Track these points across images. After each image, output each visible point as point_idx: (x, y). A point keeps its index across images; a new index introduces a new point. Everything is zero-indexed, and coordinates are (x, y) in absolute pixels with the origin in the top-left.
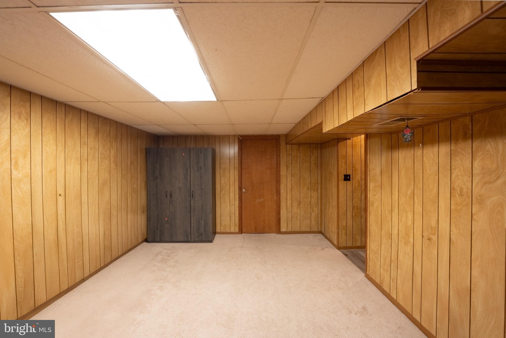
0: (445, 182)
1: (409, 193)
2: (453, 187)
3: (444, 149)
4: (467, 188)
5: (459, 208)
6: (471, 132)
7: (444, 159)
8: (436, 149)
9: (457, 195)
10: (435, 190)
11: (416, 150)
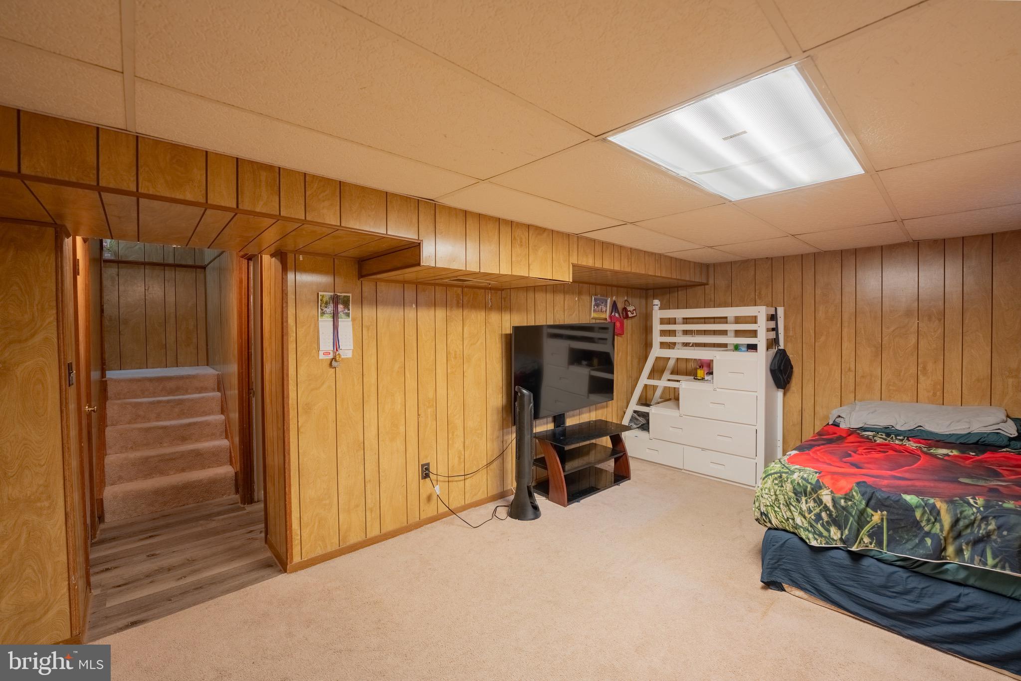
0: (441, 347)
1: (397, 366)
2: (449, 351)
3: (441, 313)
4: (460, 351)
5: (454, 370)
6: (462, 301)
7: (440, 324)
8: (432, 312)
9: (452, 359)
10: (433, 357)
11: (407, 310)
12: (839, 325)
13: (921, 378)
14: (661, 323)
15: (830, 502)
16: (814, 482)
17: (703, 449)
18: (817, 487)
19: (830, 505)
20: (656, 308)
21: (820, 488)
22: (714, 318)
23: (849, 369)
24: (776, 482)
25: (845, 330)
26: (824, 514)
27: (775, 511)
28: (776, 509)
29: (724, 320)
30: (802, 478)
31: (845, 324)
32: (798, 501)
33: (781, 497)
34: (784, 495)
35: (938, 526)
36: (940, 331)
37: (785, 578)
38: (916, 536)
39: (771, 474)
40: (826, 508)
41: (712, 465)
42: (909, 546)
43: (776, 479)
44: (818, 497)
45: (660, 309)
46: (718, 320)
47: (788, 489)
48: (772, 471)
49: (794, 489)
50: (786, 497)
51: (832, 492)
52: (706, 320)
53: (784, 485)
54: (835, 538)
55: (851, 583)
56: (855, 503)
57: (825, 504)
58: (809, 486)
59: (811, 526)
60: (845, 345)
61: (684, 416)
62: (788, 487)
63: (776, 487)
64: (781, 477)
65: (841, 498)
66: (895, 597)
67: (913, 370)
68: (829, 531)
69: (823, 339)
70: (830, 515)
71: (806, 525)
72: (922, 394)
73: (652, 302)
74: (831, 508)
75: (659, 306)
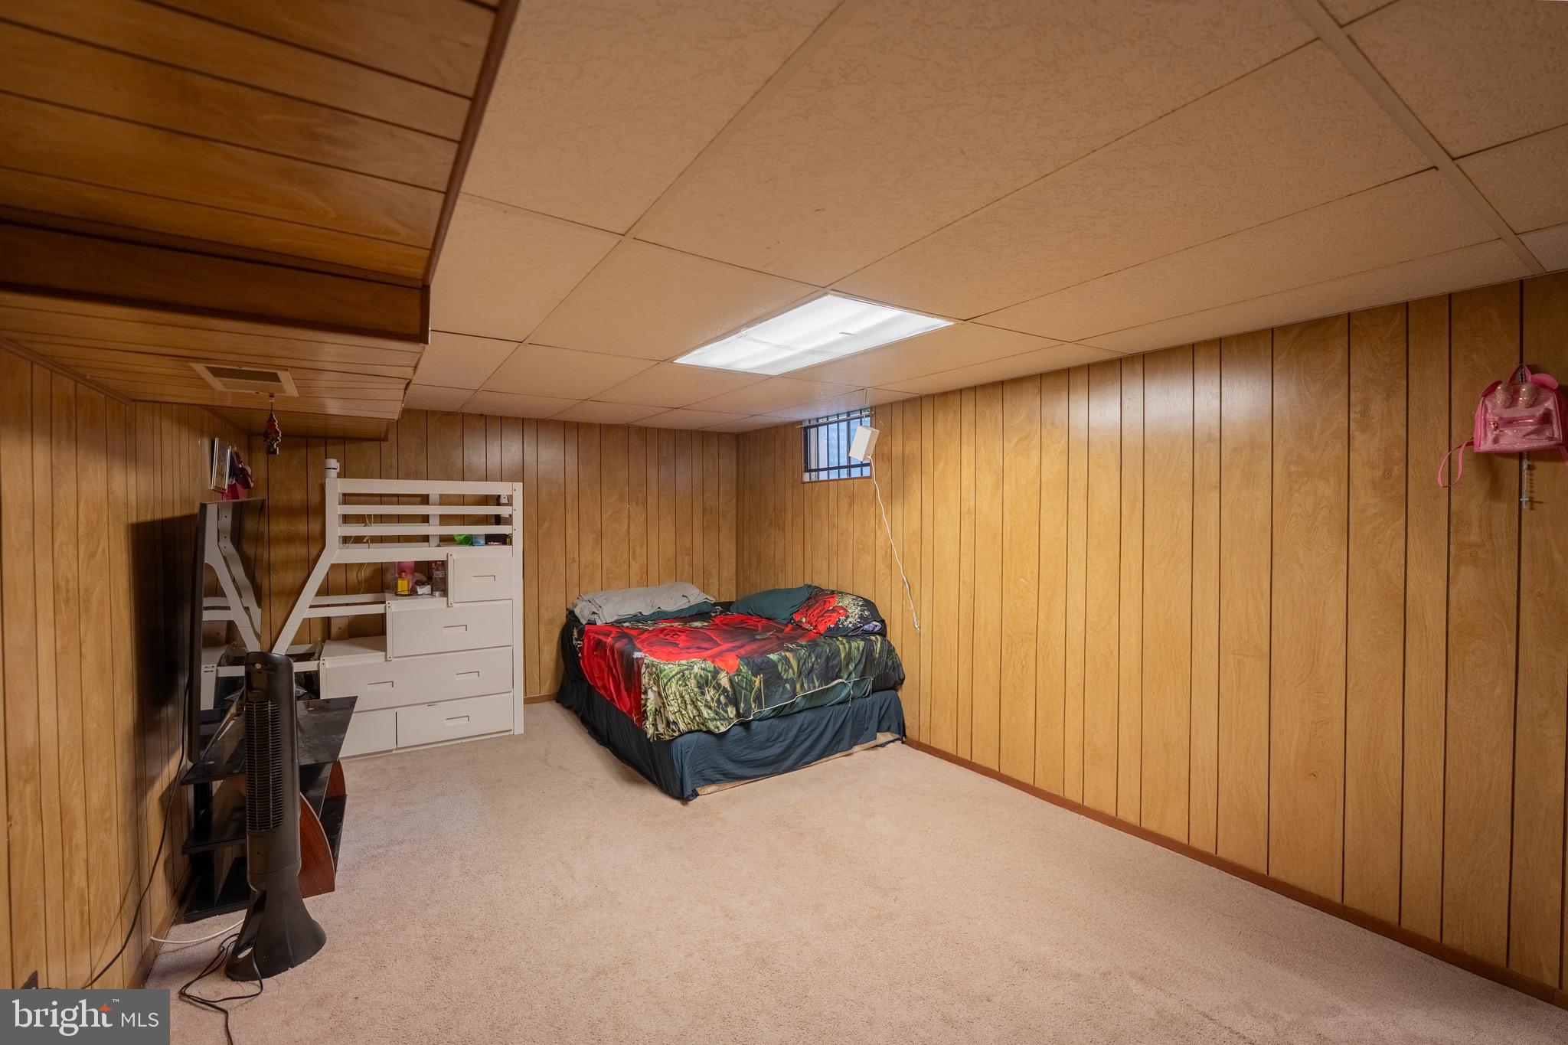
12: (562, 509)
13: (632, 562)
14: (345, 502)
15: (727, 683)
16: (712, 669)
17: (430, 704)
18: (716, 673)
19: (728, 686)
20: (333, 474)
21: (718, 673)
22: (398, 495)
23: (574, 561)
24: (680, 682)
25: (569, 515)
26: (722, 698)
27: (682, 715)
28: (684, 712)
29: (424, 499)
30: (702, 669)
31: (569, 507)
32: (703, 694)
33: (687, 697)
34: (689, 694)
35: (791, 671)
36: (644, 515)
37: (698, 781)
38: (780, 686)
39: (673, 677)
40: (725, 690)
41: (448, 723)
42: (777, 696)
43: (679, 679)
44: (717, 683)
45: (339, 476)
46: (405, 499)
47: (692, 685)
48: (674, 673)
49: (698, 682)
50: (692, 694)
51: (727, 673)
52: (384, 499)
53: (688, 684)
54: (732, 716)
55: (748, 751)
56: (743, 676)
57: (724, 687)
58: (709, 675)
59: (716, 714)
60: (569, 531)
61: (394, 660)
62: (693, 683)
63: (682, 688)
64: (683, 676)
65: (734, 676)
66: (773, 745)
67: (626, 556)
68: (726, 712)
69: (547, 525)
70: (727, 697)
71: (712, 715)
72: (634, 578)
73: (325, 463)
74: (729, 689)
75: (338, 470)
